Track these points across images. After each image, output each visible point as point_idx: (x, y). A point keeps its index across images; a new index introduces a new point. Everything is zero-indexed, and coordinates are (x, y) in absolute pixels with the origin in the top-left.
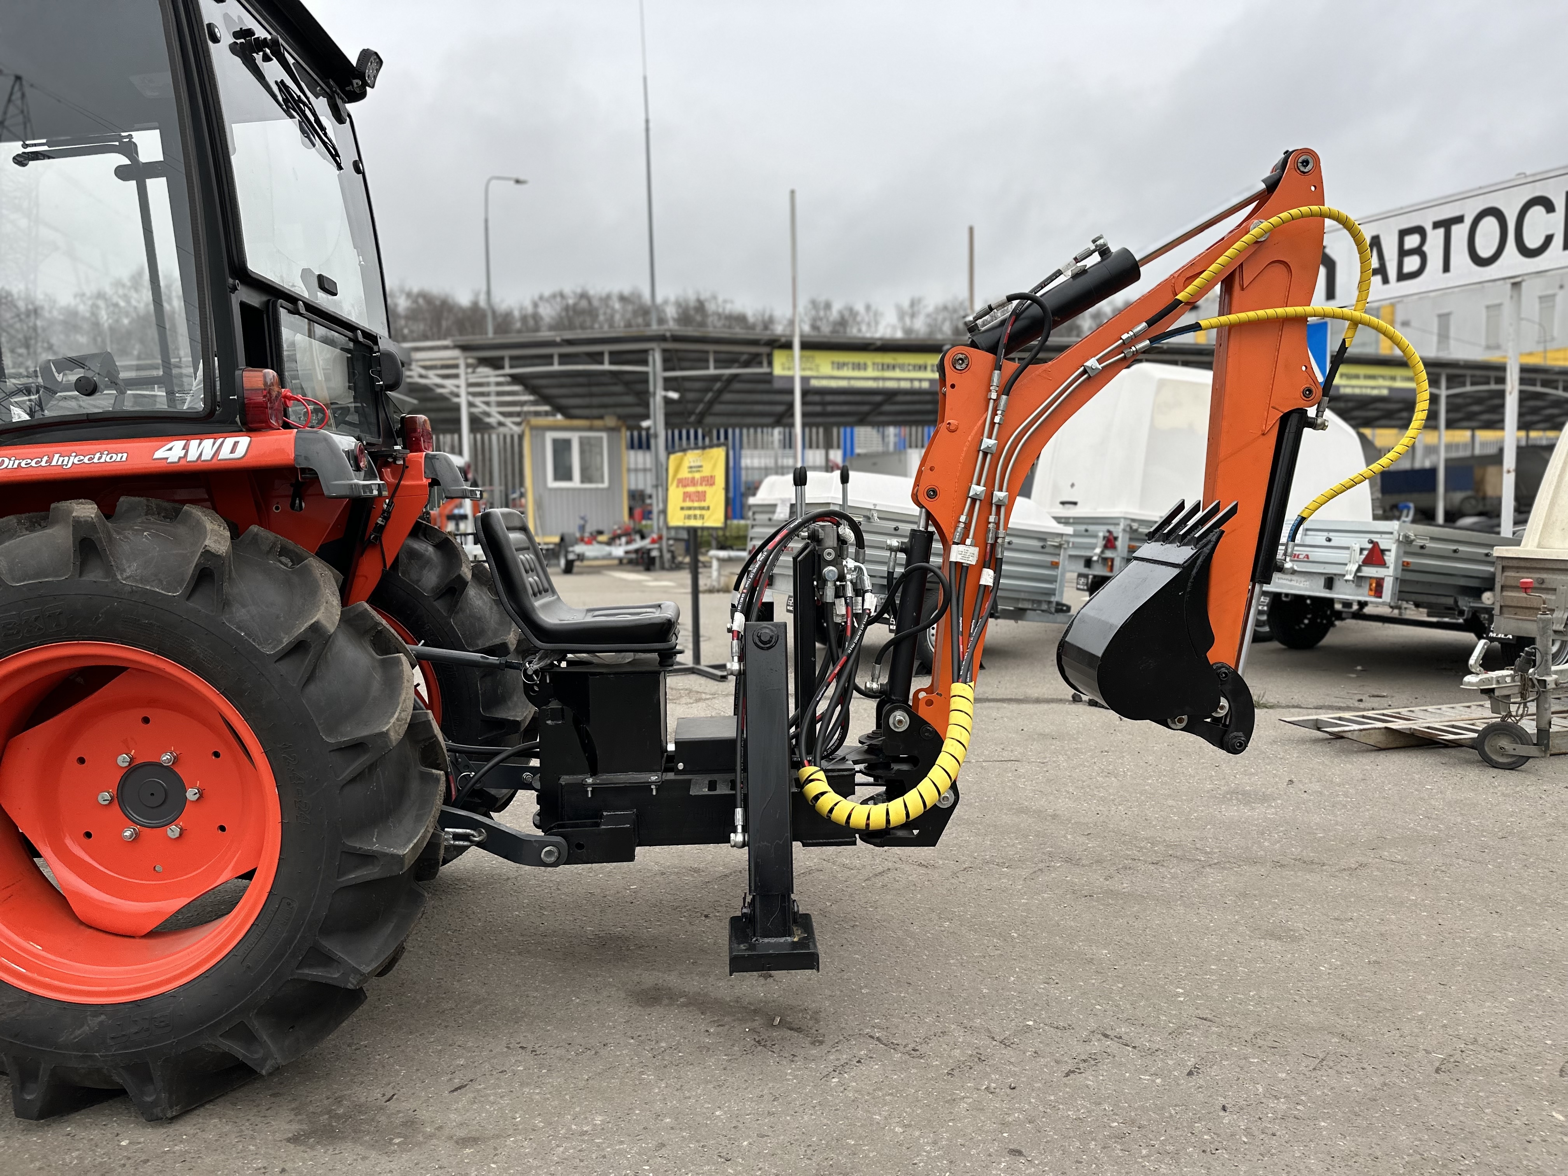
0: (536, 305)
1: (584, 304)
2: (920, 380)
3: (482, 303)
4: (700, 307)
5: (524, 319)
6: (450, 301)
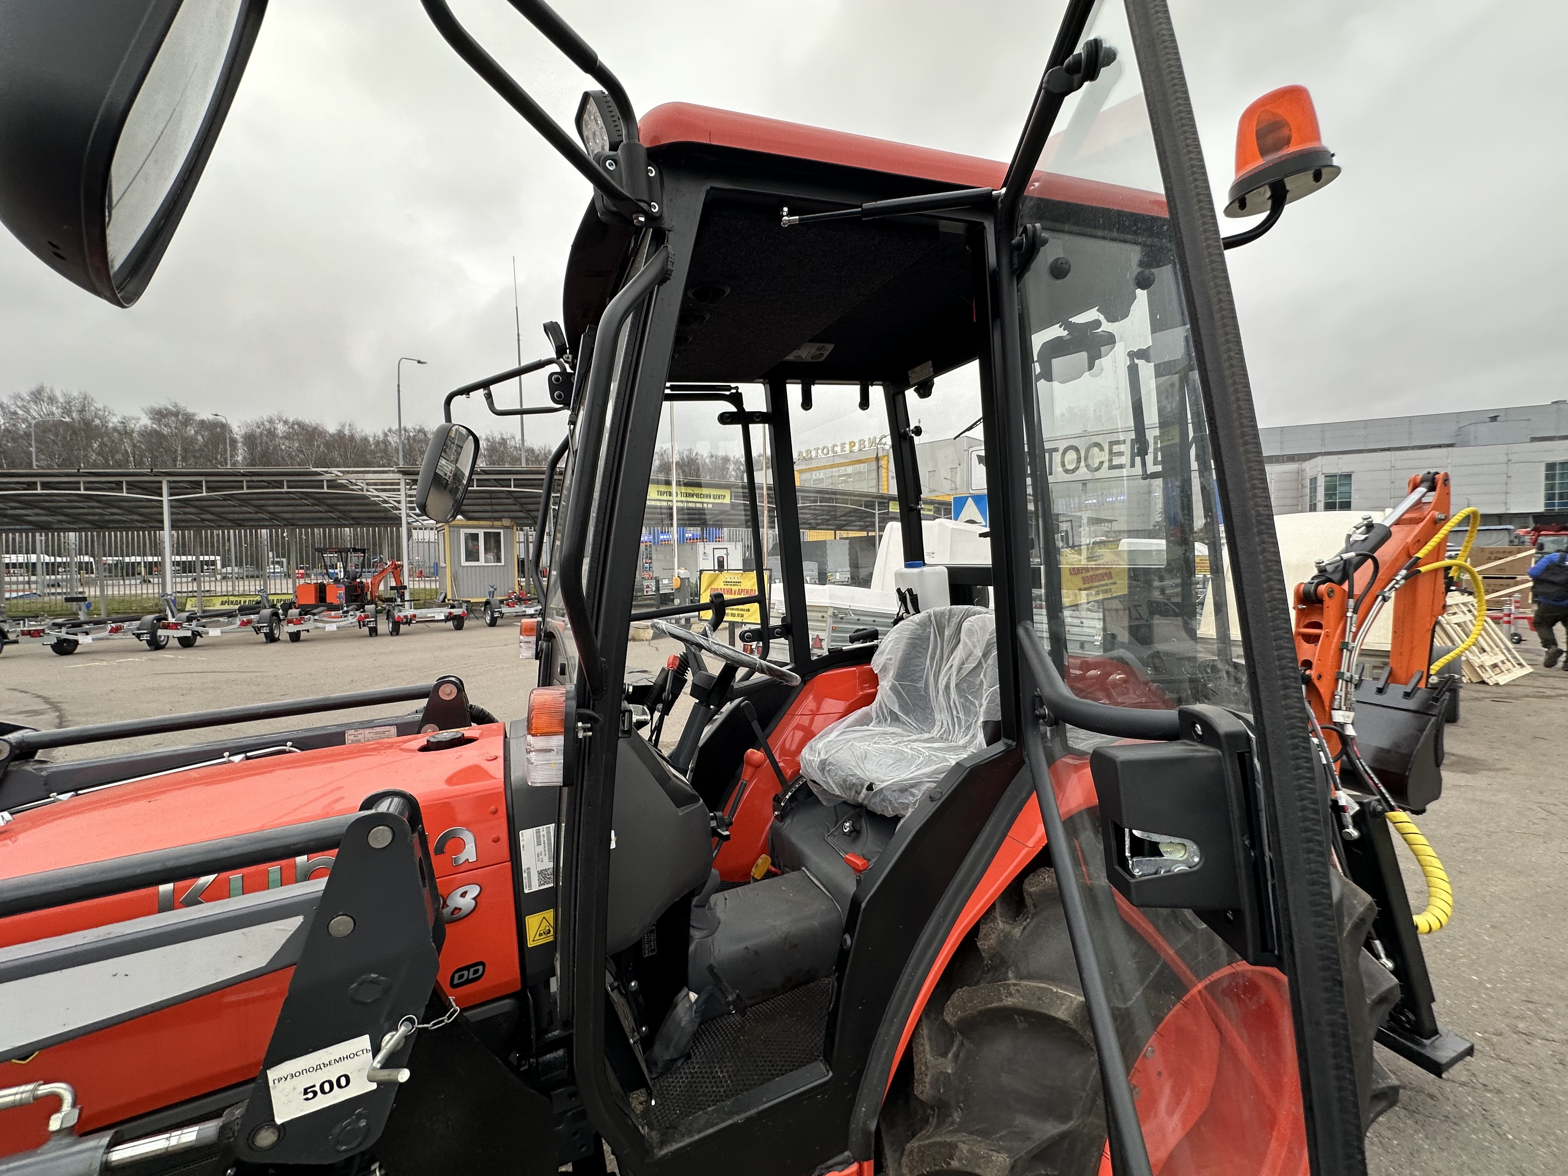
0: (386, 435)
1: (421, 436)
2: (708, 503)
3: (347, 432)
4: (504, 442)
5: (377, 443)
6: (320, 428)
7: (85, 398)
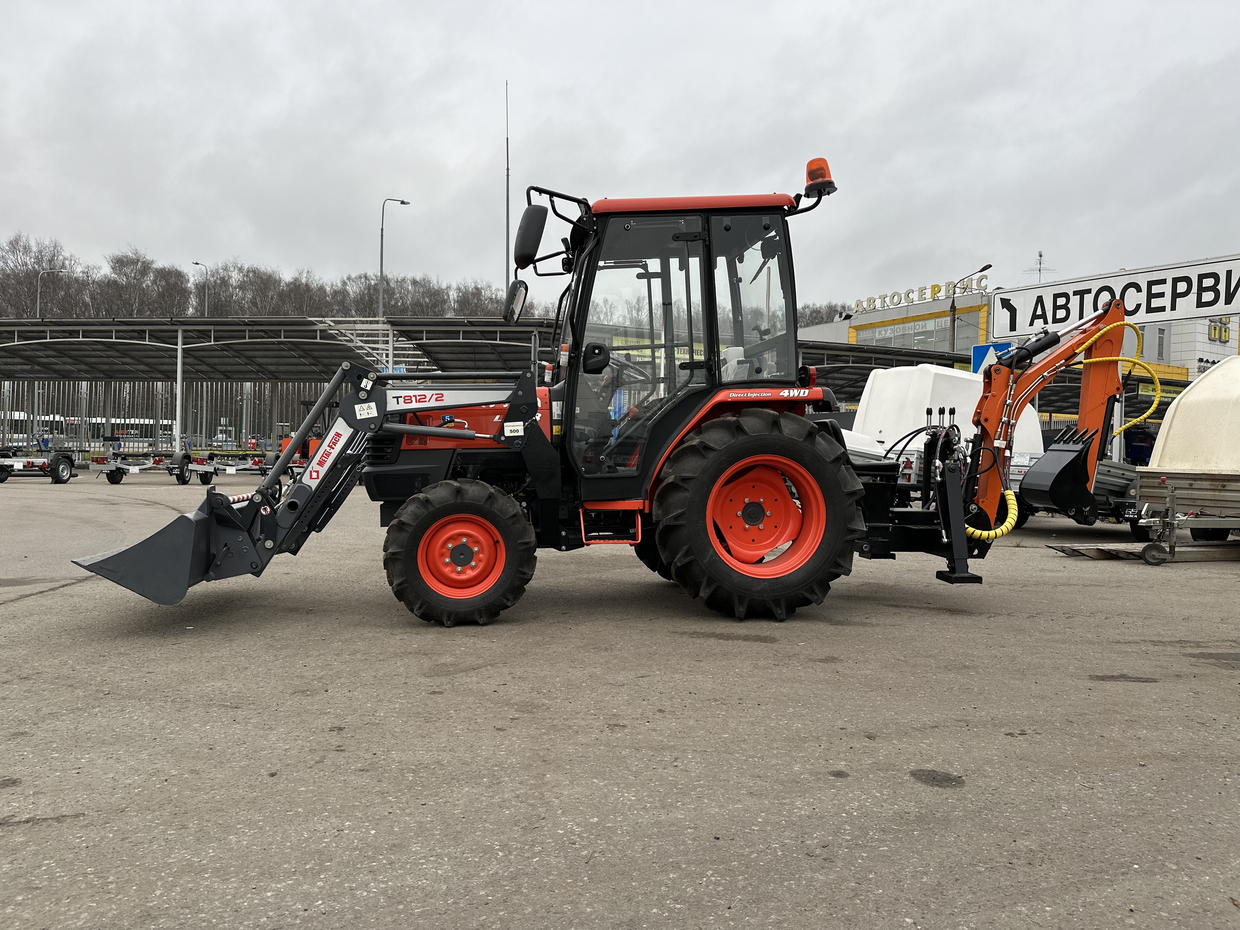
7: (55, 247)
